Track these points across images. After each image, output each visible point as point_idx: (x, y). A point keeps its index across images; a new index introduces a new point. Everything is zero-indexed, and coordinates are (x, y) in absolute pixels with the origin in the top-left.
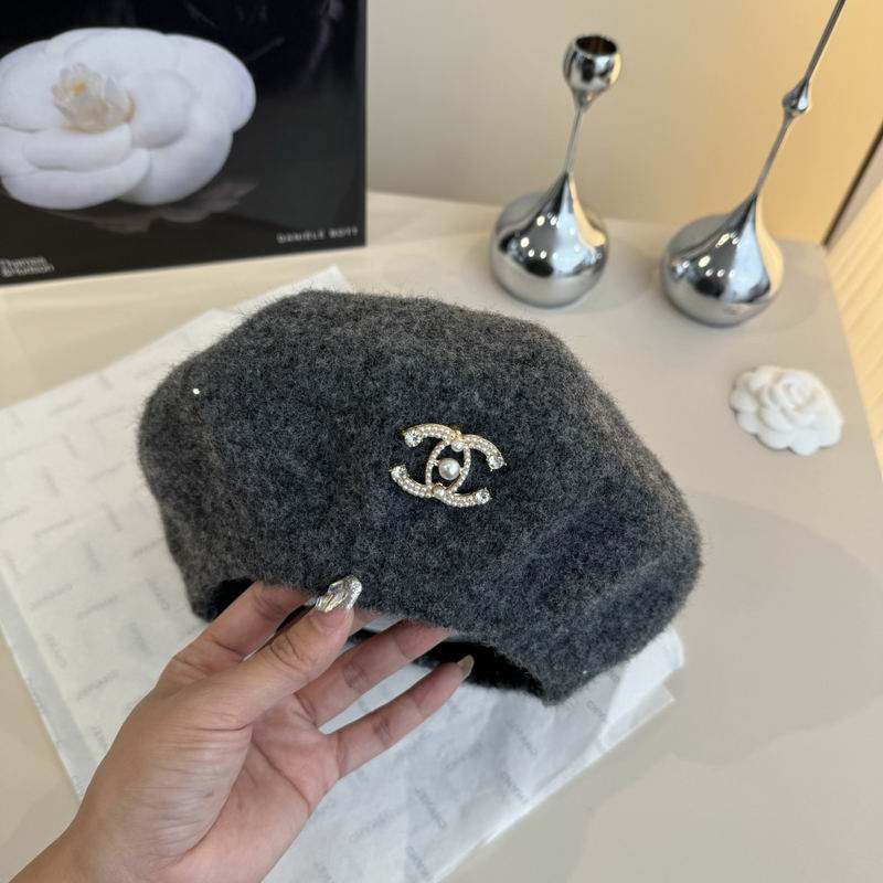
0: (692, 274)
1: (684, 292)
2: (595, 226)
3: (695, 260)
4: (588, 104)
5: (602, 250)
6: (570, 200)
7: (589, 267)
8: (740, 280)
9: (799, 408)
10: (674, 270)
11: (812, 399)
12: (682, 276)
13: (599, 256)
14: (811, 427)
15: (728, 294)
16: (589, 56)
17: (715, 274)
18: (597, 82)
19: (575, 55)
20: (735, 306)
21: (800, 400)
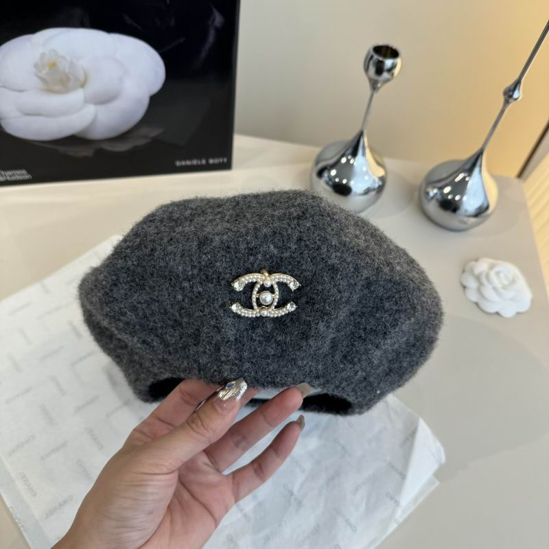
0: (439, 197)
1: (433, 208)
2: (379, 164)
3: (441, 188)
4: (378, 89)
5: (382, 179)
6: (364, 148)
7: (374, 189)
8: (470, 202)
9: (504, 287)
10: (428, 194)
11: (513, 281)
12: (433, 198)
13: (380, 183)
14: (512, 299)
15: (461, 211)
16: (381, 59)
17: (454, 198)
18: (385, 75)
19: (372, 57)
20: (465, 219)
21: (506, 282)
